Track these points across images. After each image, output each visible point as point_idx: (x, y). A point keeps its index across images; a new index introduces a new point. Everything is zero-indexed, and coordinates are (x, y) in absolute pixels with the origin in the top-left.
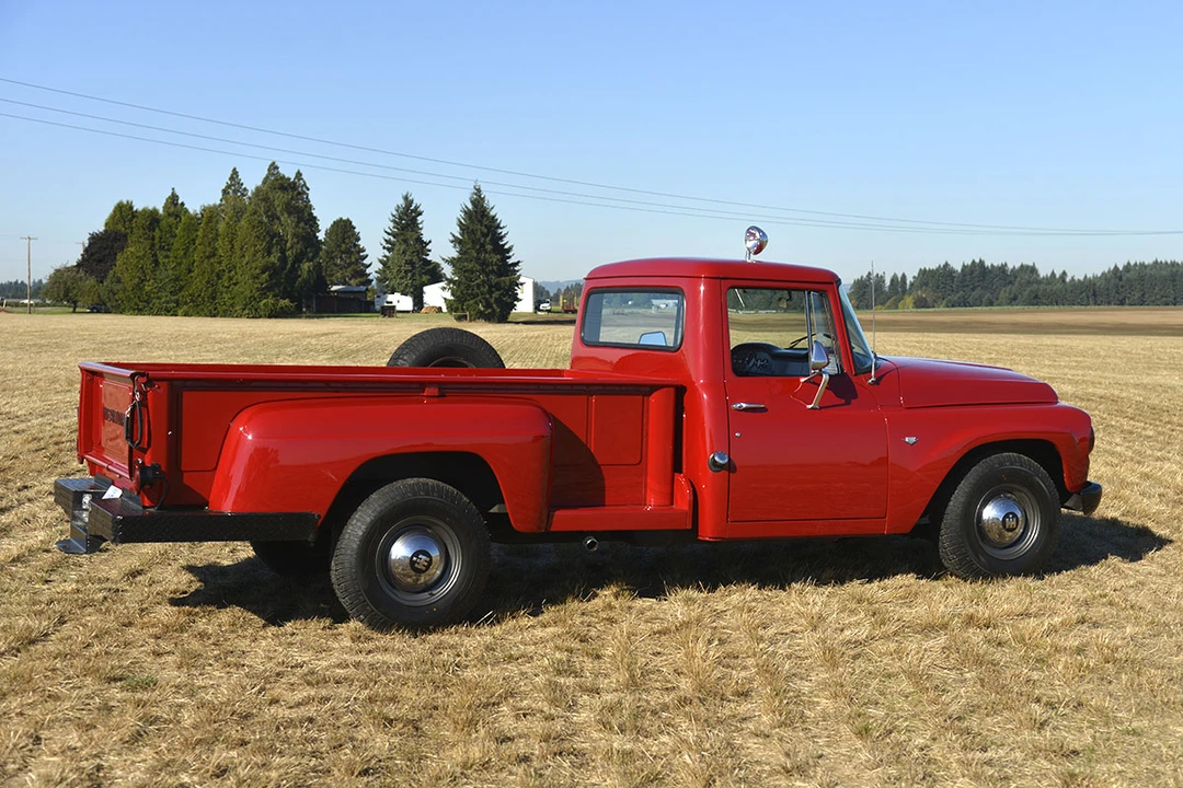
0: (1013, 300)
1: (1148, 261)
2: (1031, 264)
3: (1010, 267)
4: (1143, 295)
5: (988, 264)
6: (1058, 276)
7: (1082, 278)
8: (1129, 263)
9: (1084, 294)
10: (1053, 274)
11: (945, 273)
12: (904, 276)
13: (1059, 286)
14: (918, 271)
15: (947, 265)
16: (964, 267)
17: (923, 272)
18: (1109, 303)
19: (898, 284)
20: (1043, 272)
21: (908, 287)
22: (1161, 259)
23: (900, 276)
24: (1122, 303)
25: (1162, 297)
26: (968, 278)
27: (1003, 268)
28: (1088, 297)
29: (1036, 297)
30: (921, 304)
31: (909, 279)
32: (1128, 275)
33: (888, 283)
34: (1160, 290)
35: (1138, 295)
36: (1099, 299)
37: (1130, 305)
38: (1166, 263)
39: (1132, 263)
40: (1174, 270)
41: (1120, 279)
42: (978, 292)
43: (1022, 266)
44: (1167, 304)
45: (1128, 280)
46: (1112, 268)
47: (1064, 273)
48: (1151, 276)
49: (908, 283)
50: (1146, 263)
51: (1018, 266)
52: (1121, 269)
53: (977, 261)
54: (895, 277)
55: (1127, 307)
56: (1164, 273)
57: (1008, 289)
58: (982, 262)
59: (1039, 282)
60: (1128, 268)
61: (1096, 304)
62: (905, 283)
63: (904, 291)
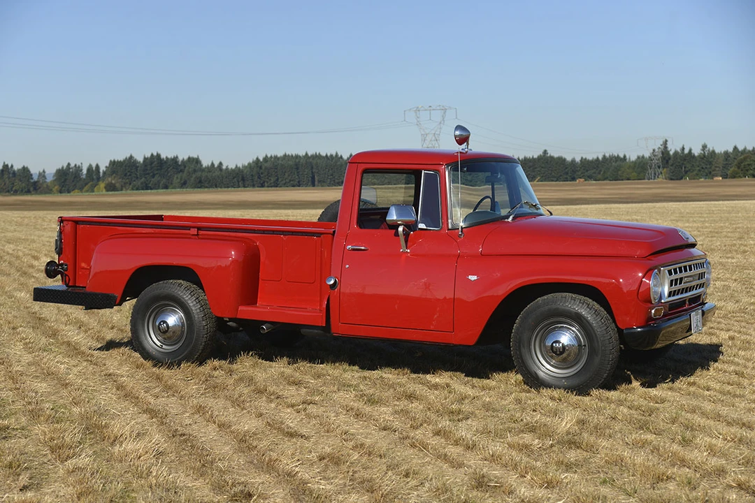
0: (184, 185)
1: (280, 154)
2: (195, 156)
3: (180, 158)
4: (277, 180)
5: (163, 156)
6: (216, 166)
7: (234, 167)
8: (266, 156)
9: (235, 179)
10: (213, 164)
11: (130, 163)
12: (97, 167)
13: (217, 173)
14: (109, 162)
15: (131, 157)
16: (145, 159)
17: (113, 163)
18: (254, 186)
19: (93, 172)
20: (206, 163)
21: (101, 174)
22: (289, 153)
23: (94, 166)
24: (262, 186)
25: (290, 181)
26: (149, 167)
27: (175, 160)
28: (238, 182)
29: (200, 182)
30: (111, 188)
31: (102, 169)
32: (266, 165)
33: (85, 171)
34: (289, 176)
35: (273, 179)
36: (247, 183)
37: (268, 187)
38: (292, 156)
39: (269, 156)
40: (297, 161)
41: (261, 168)
42: (157, 178)
43: (189, 158)
44: (294, 186)
45: (266, 168)
46: (255, 159)
47: (221, 164)
48: (282, 165)
49: (101, 171)
50: (279, 156)
51: (186, 158)
52: (261, 160)
53: (155, 154)
54: (90, 166)
55: (266, 188)
56: (290, 163)
57: (179, 176)
58: (158, 155)
59: (203, 170)
60: (266, 159)
61: (244, 187)
62: (99, 172)
63: (99, 179)
